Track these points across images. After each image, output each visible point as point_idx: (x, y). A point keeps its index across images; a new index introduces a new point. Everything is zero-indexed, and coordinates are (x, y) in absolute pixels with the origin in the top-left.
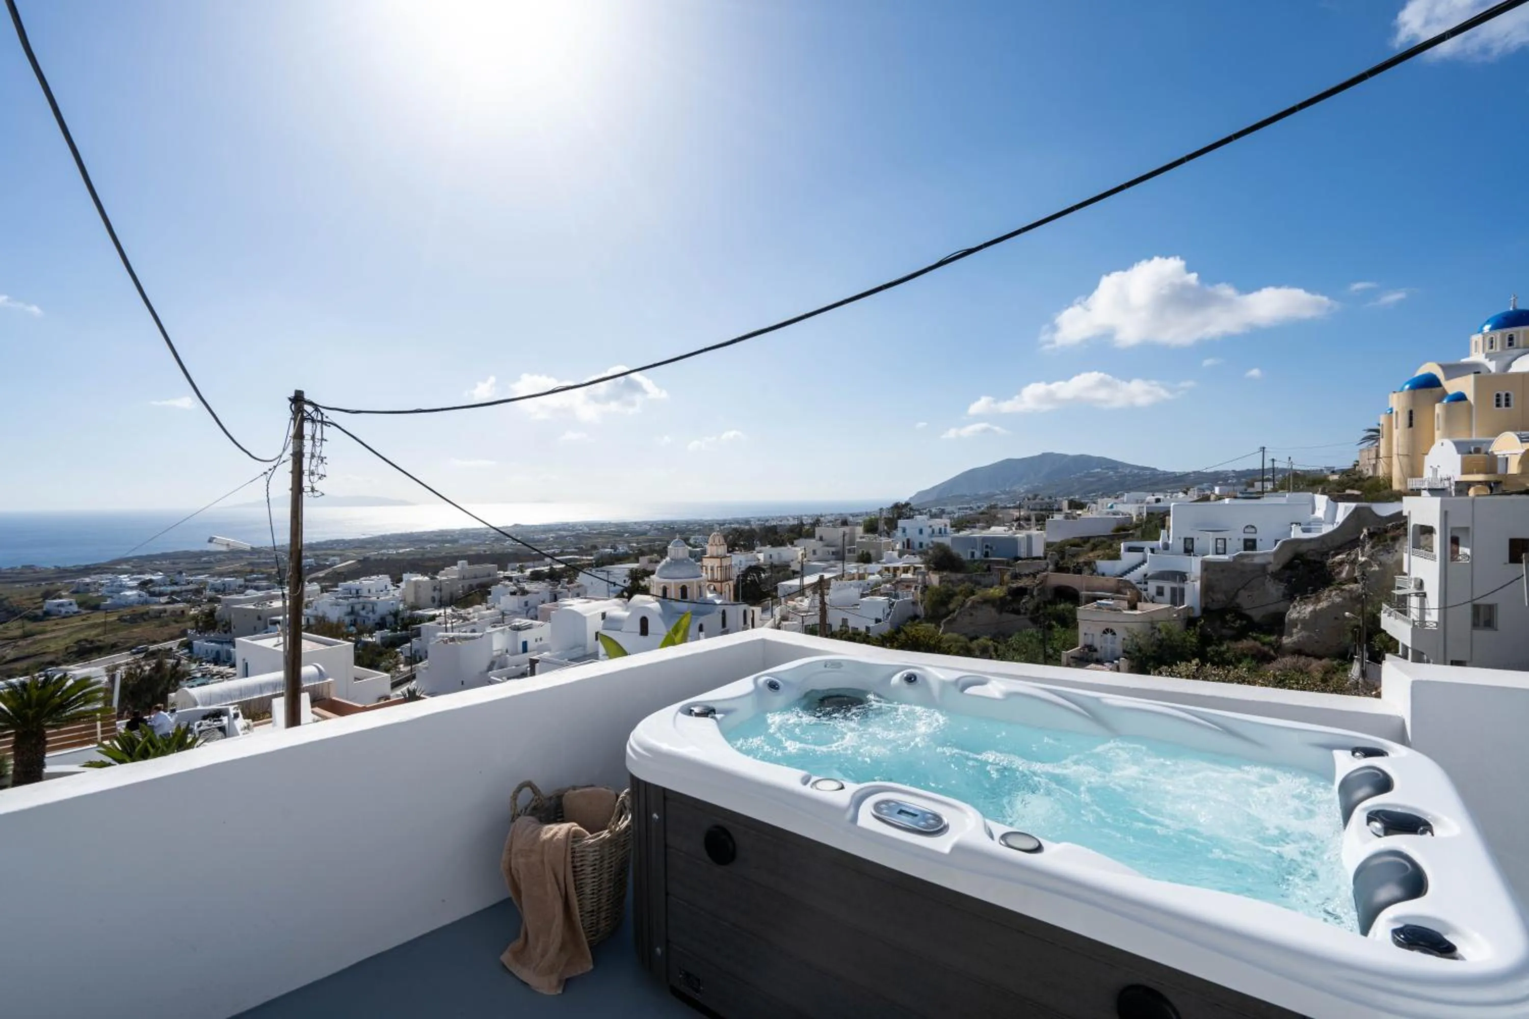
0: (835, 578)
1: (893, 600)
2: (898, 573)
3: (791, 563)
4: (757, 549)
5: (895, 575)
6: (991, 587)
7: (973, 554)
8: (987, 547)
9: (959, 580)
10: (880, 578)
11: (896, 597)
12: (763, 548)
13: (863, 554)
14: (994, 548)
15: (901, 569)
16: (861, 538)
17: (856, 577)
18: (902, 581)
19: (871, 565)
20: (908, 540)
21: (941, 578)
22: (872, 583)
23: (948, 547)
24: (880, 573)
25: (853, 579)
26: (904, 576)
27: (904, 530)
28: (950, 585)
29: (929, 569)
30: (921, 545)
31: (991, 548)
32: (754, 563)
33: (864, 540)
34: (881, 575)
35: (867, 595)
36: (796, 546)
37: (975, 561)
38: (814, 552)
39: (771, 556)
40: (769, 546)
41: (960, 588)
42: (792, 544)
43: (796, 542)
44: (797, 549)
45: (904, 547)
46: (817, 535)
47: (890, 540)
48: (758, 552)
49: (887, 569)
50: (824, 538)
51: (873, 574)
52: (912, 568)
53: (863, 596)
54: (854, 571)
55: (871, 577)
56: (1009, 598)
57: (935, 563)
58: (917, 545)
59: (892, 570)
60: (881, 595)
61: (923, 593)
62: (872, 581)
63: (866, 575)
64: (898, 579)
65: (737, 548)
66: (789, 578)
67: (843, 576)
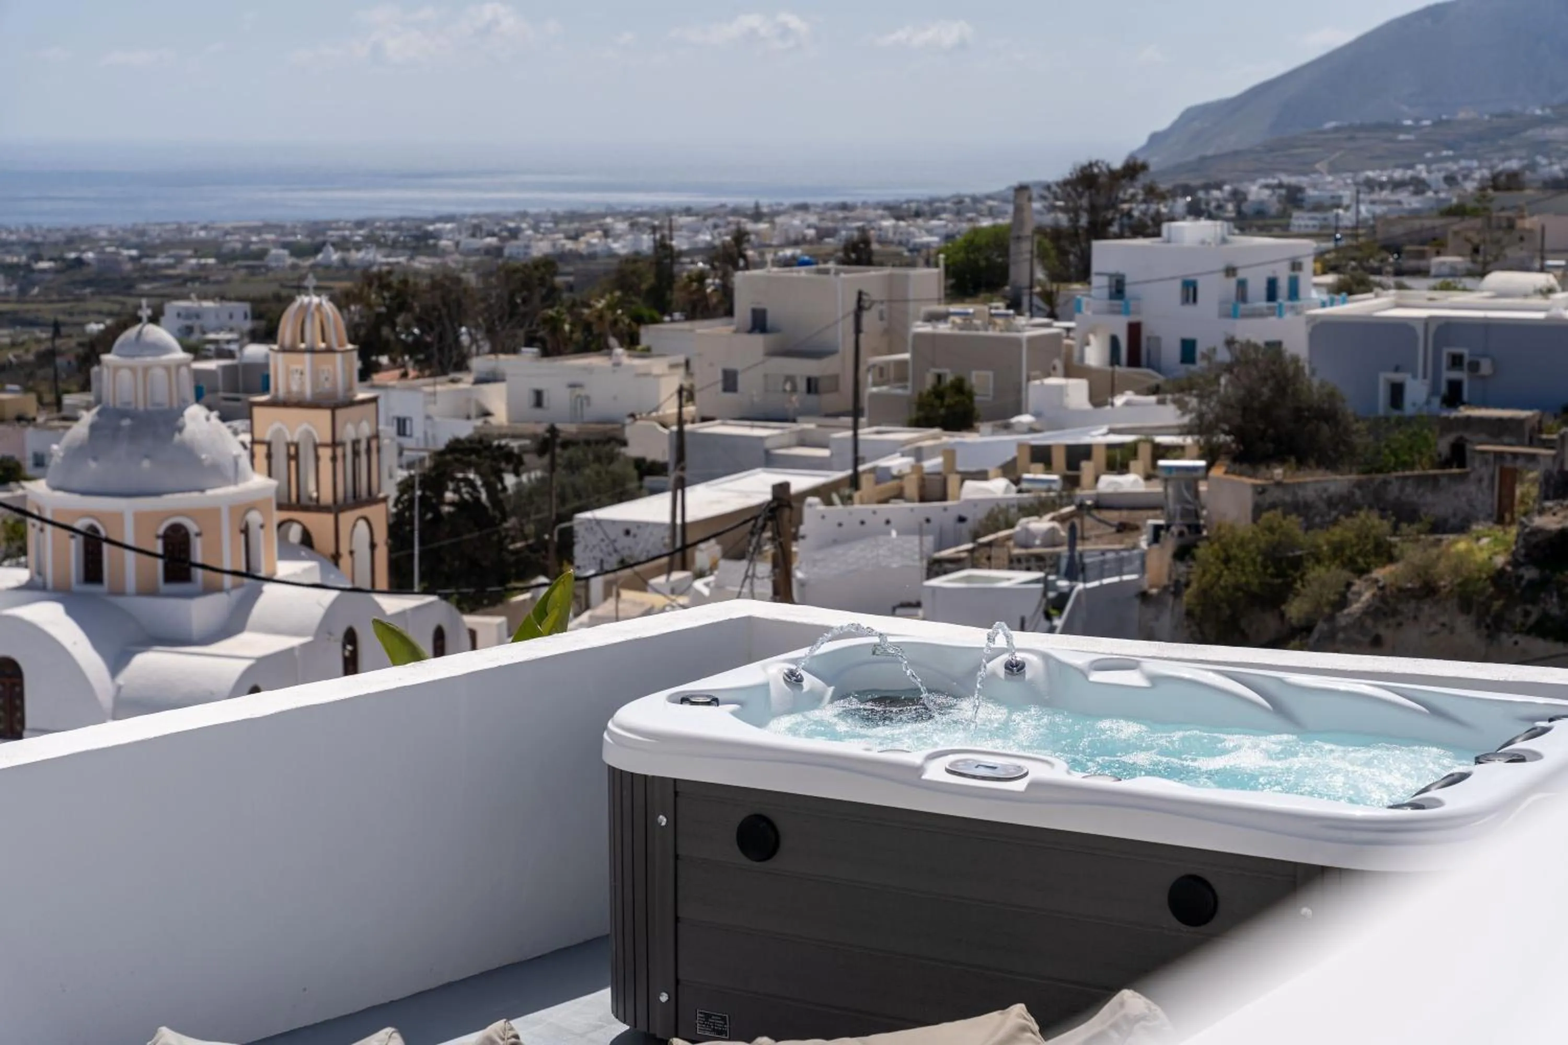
0: (824, 492)
1: (1063, 584)
2: (1087, 468)
3: (630, 432)
4: (479, 364)
5: (1072, 481)
6: (1462, 528)
7: (1397, 392)
8: (1456, 361)
9: (1331, 503)
10: (1013, 494)
11: (1075, 571)
12: (505, 361)
13: (938, 393)
14: (1486, 368)
15: (1100, 457)
16: (933, 318)
17: (911, 488)
18: (1101, 504)
19: (969, 438)
20: (1134, 330)
21: (1261, 491)
22: (975, 516)
23: (1295, 360)
24: (1010, 470)
25: (899, 495)
26: (1109, 483)
27: (1118, 288)
28: (1293, 524)
29: (1211, 454)
30: (1188, 349)
31: (1474, 367)
32: (465, 430)
33: (943, 328)
34: (1017, 481)
35: (957, 563)
36: (647, 353)
37: (1402, 422)
38: (730, 381)
39: (539, 398)
40: (530, 352)
41: (1337, 533)
42: (631, 341)
43: (647, 334)
44: (657, 366)
45: (1114, 359)
46: (743, 305)
47: (1059, 326)
48: (479, 381)
49: (1041, 455)
50: (770, 320)
51: (982, 475)
52: (1145, 452)
53: (936, 567)
54: (897, 463)
55: (972, 489)
56: (1530, 573)
57: (1239, 433)
58: (1171, 352)
59: (1059, 459)
60: (1014, 563)
61: (1183, 553)
62: (975, 503)
63: (953, 480)
64: (1084, 493)
65: (384, 360)
66: (622, 496)
67: (854, 481)
